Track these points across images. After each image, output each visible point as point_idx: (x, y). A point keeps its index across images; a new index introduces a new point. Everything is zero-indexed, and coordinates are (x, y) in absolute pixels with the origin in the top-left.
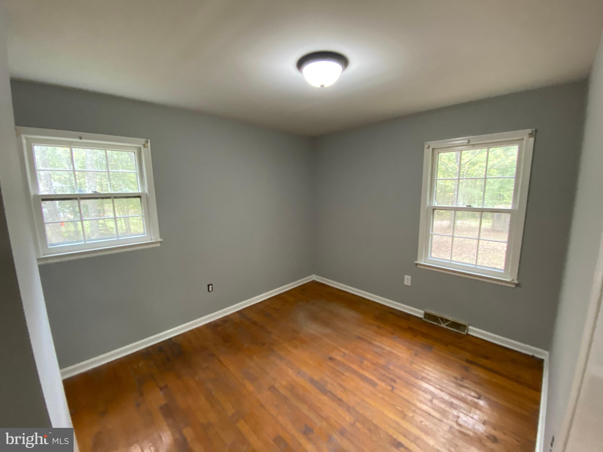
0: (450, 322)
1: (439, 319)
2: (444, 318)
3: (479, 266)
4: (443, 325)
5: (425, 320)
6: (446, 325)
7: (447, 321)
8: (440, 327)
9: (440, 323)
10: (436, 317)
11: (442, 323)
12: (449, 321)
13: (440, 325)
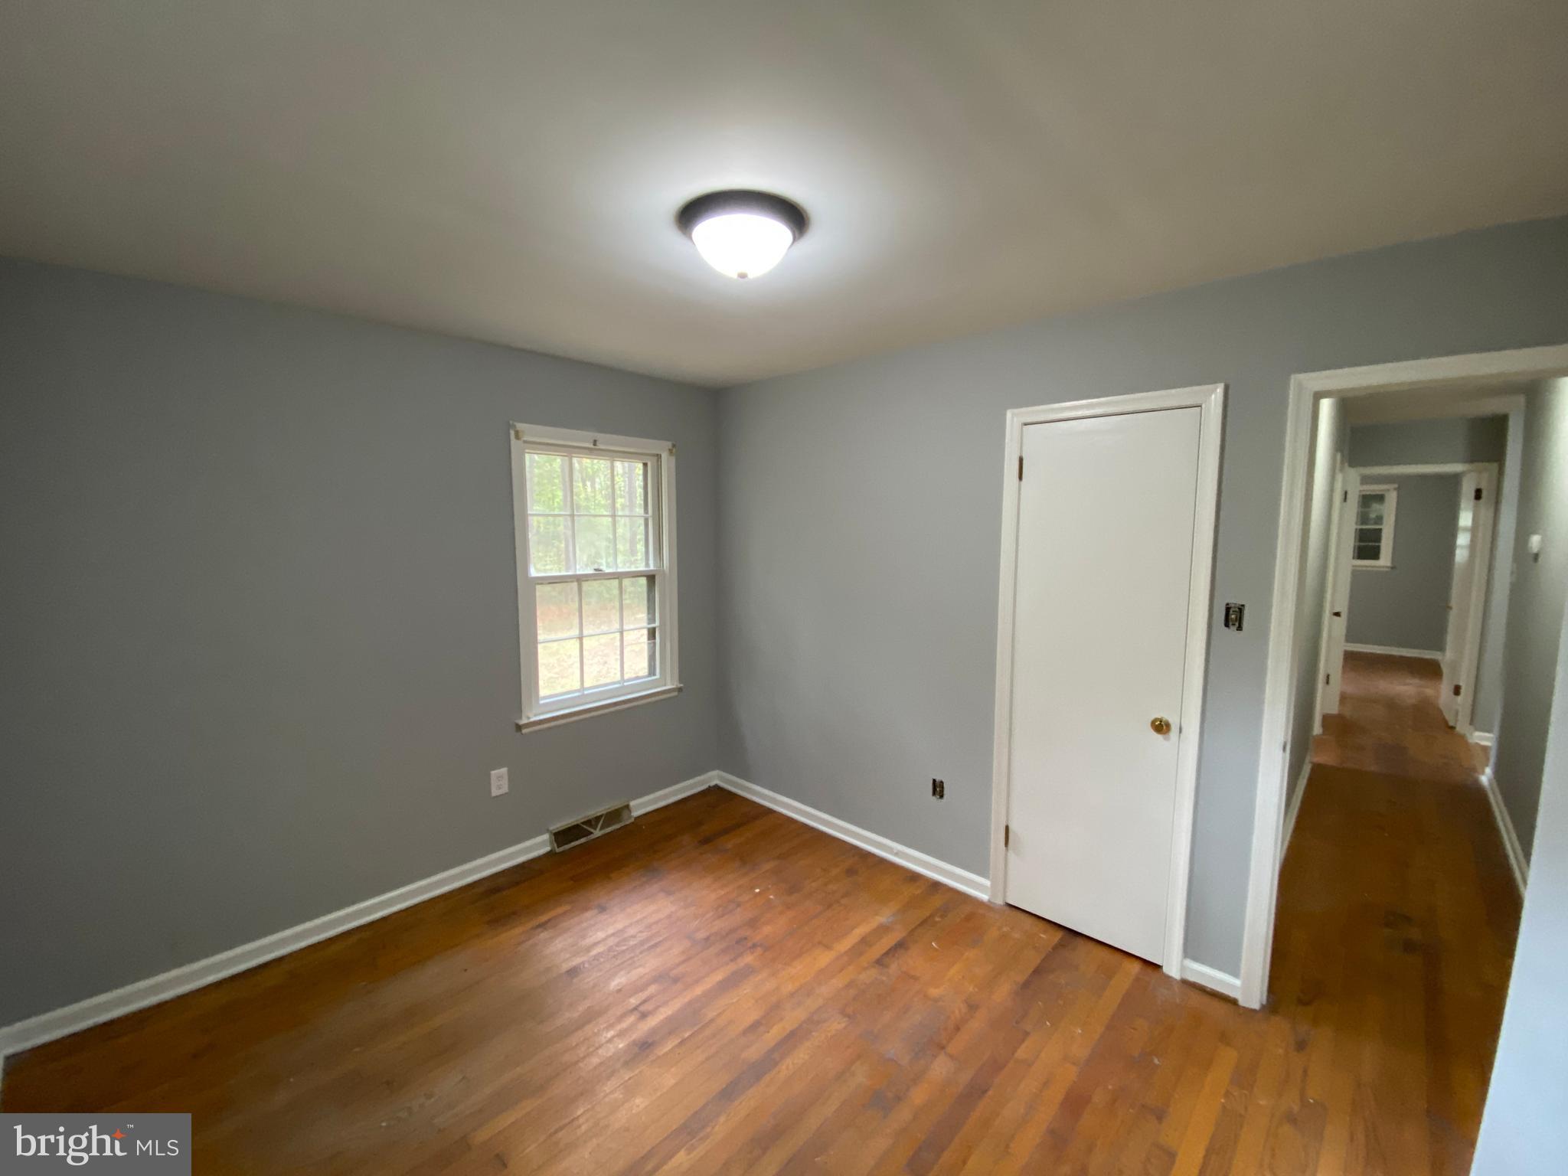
0: (603, 818)
1: (585, 827)
2: (590, 818)
3: (628, 680)
4: (597, 833)
5: (561, 849)
6: (601, 829)
7: (598, 818)
8: (594, 840)
9: (592, 833)
10: (578, 825)
11: (592, 830)
12: (601, 816)
13: (592, 837)
